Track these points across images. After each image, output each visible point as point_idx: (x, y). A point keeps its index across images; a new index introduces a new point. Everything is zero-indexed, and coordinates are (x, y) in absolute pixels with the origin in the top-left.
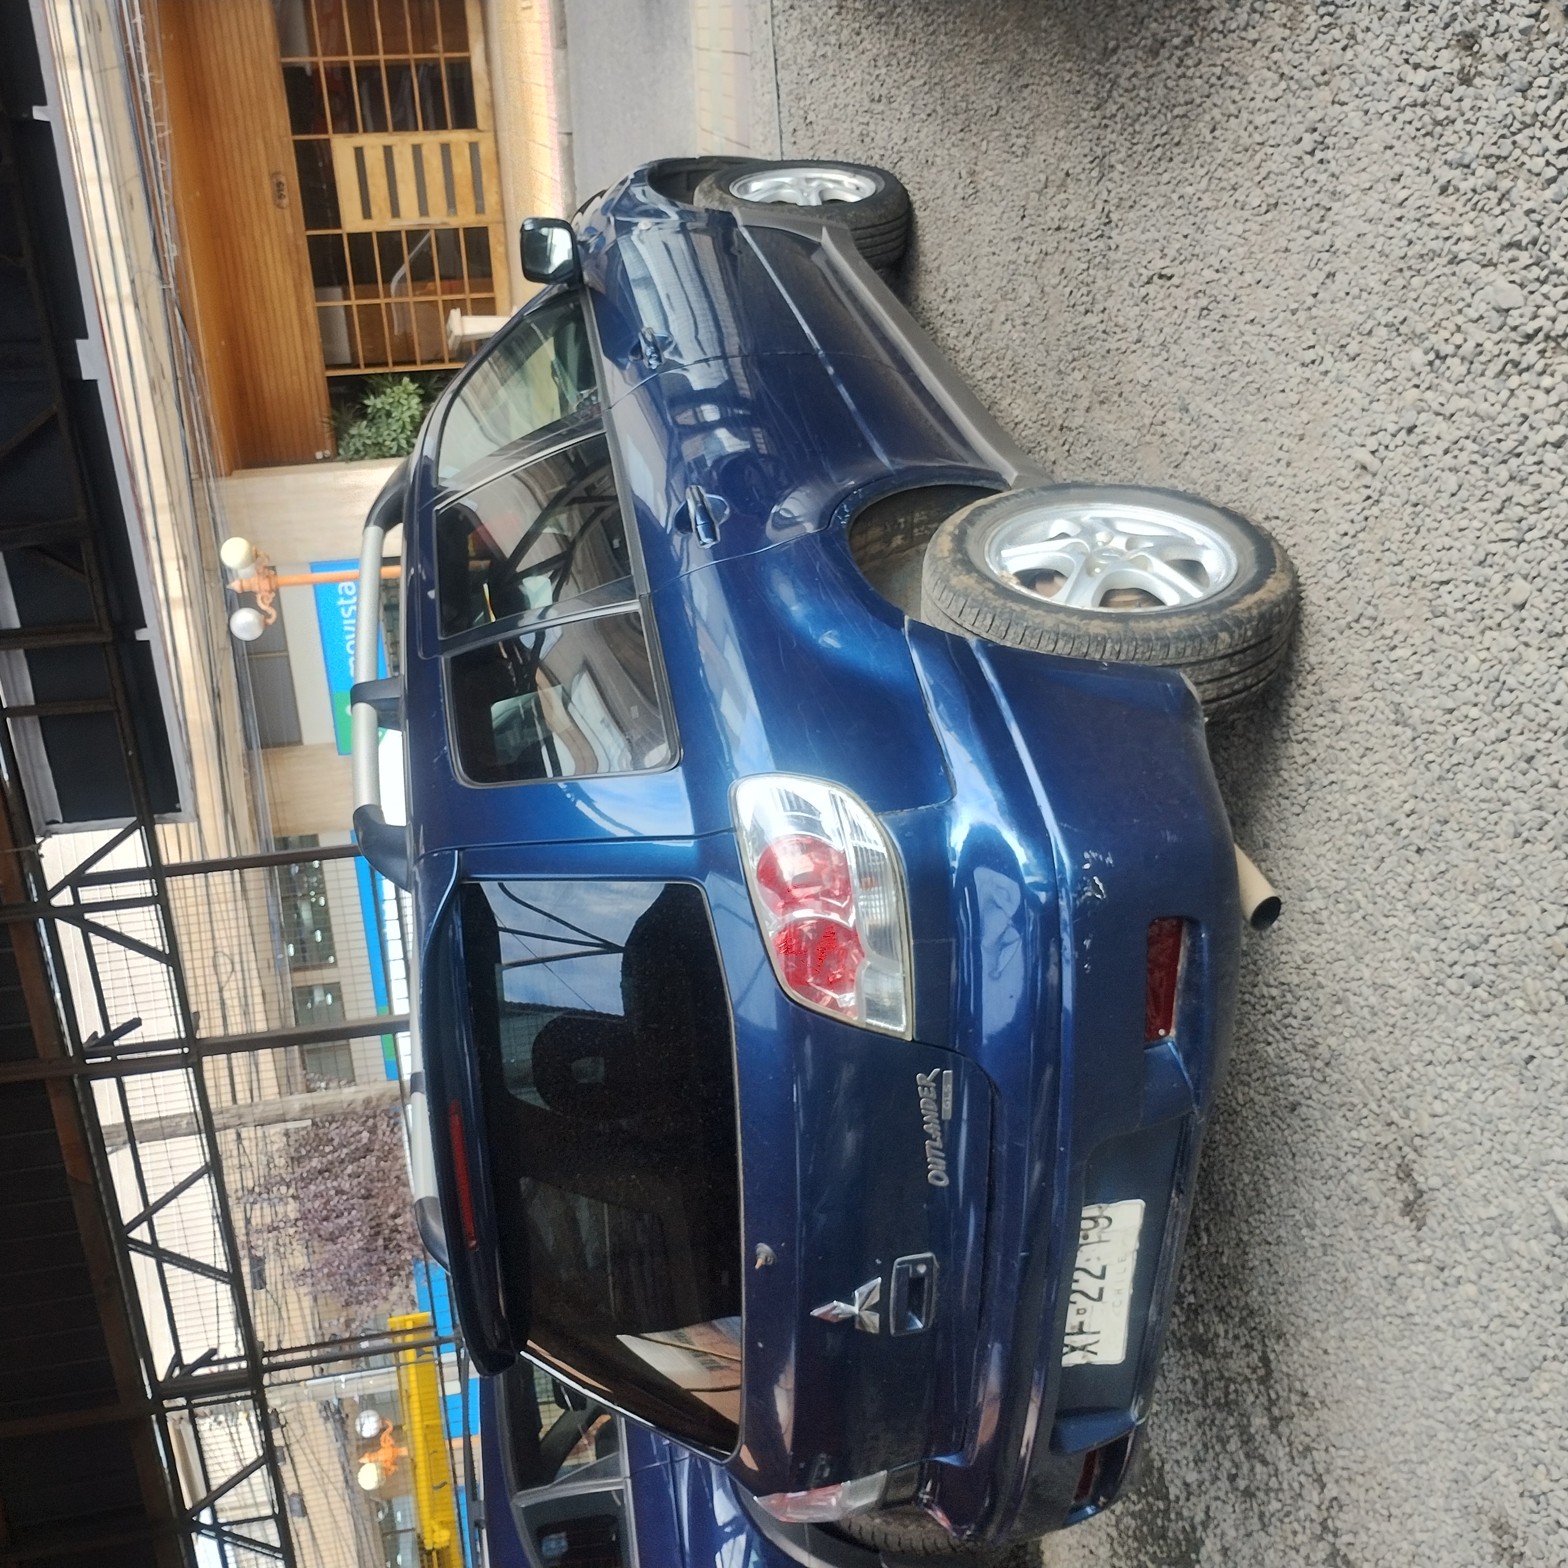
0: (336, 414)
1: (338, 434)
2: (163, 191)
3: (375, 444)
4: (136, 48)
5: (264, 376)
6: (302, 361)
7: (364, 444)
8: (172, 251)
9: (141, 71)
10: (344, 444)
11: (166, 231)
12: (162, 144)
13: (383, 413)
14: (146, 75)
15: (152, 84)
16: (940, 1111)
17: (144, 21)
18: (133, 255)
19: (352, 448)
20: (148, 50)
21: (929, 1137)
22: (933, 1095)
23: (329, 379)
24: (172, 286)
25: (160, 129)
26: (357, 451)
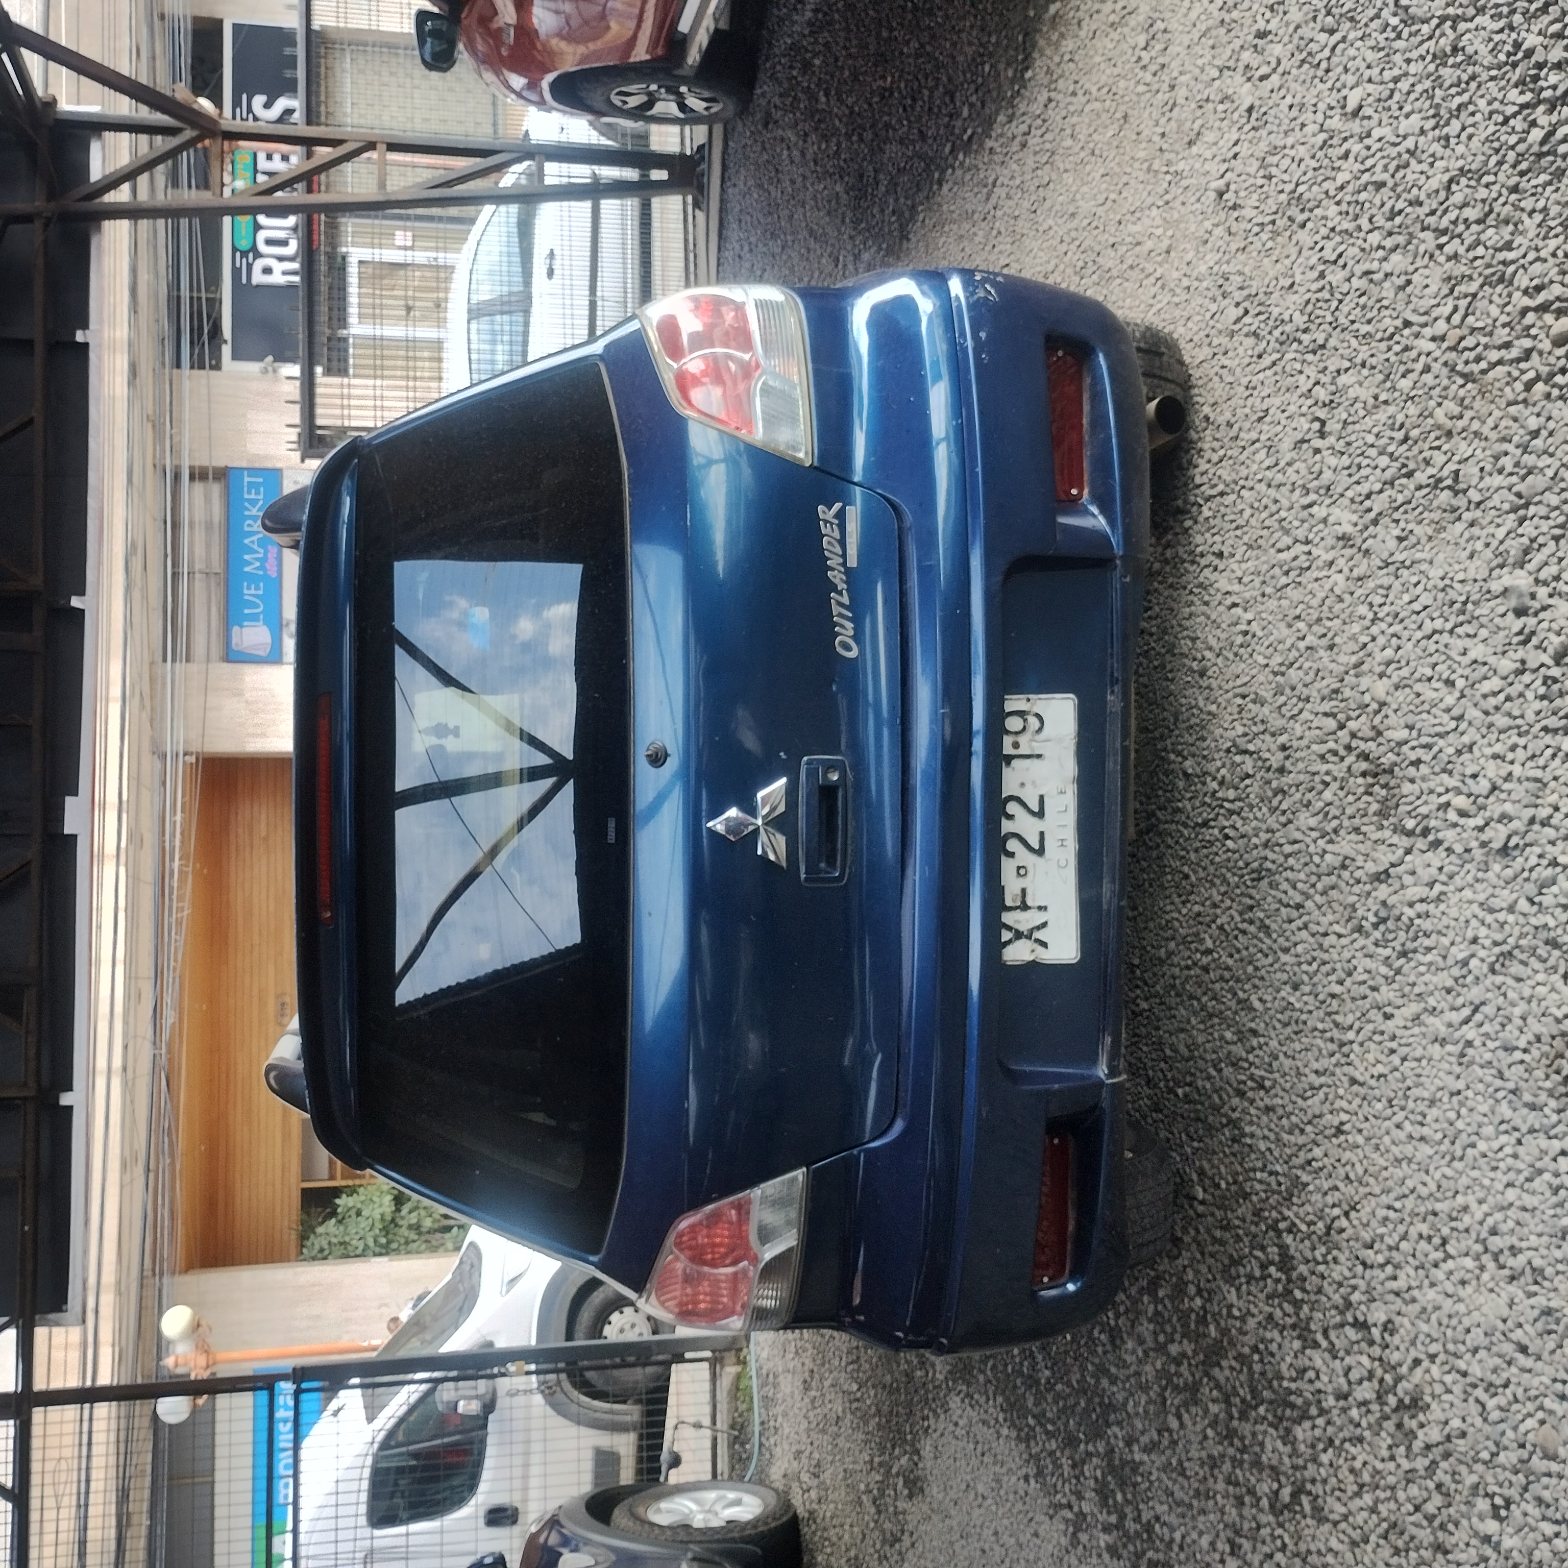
0: (305, 1217)
1: (304, 1235)
2: (172, 963)
3: (341, 1244)
4: (172, 841)
5: (238, 1185)
6: (279, 1173)
7: (330, 1243)
8: (169, 1017)
9: (172, 860)
10: (309, 1243)
11: (167, 999)
12: (179, 923)
13: (353, 1213)
14: (177, 863)
15: (180, 872)
16: (844, 555)
17: (183, 819)
18: (131, 1021)
19: (317, 1247)
20: (182, 842)
21: (834, 588)
22: (837, 534)
23: (304, 1190)
24: (164, 1051)
25: (181, 909)
26: (322, 1250)
